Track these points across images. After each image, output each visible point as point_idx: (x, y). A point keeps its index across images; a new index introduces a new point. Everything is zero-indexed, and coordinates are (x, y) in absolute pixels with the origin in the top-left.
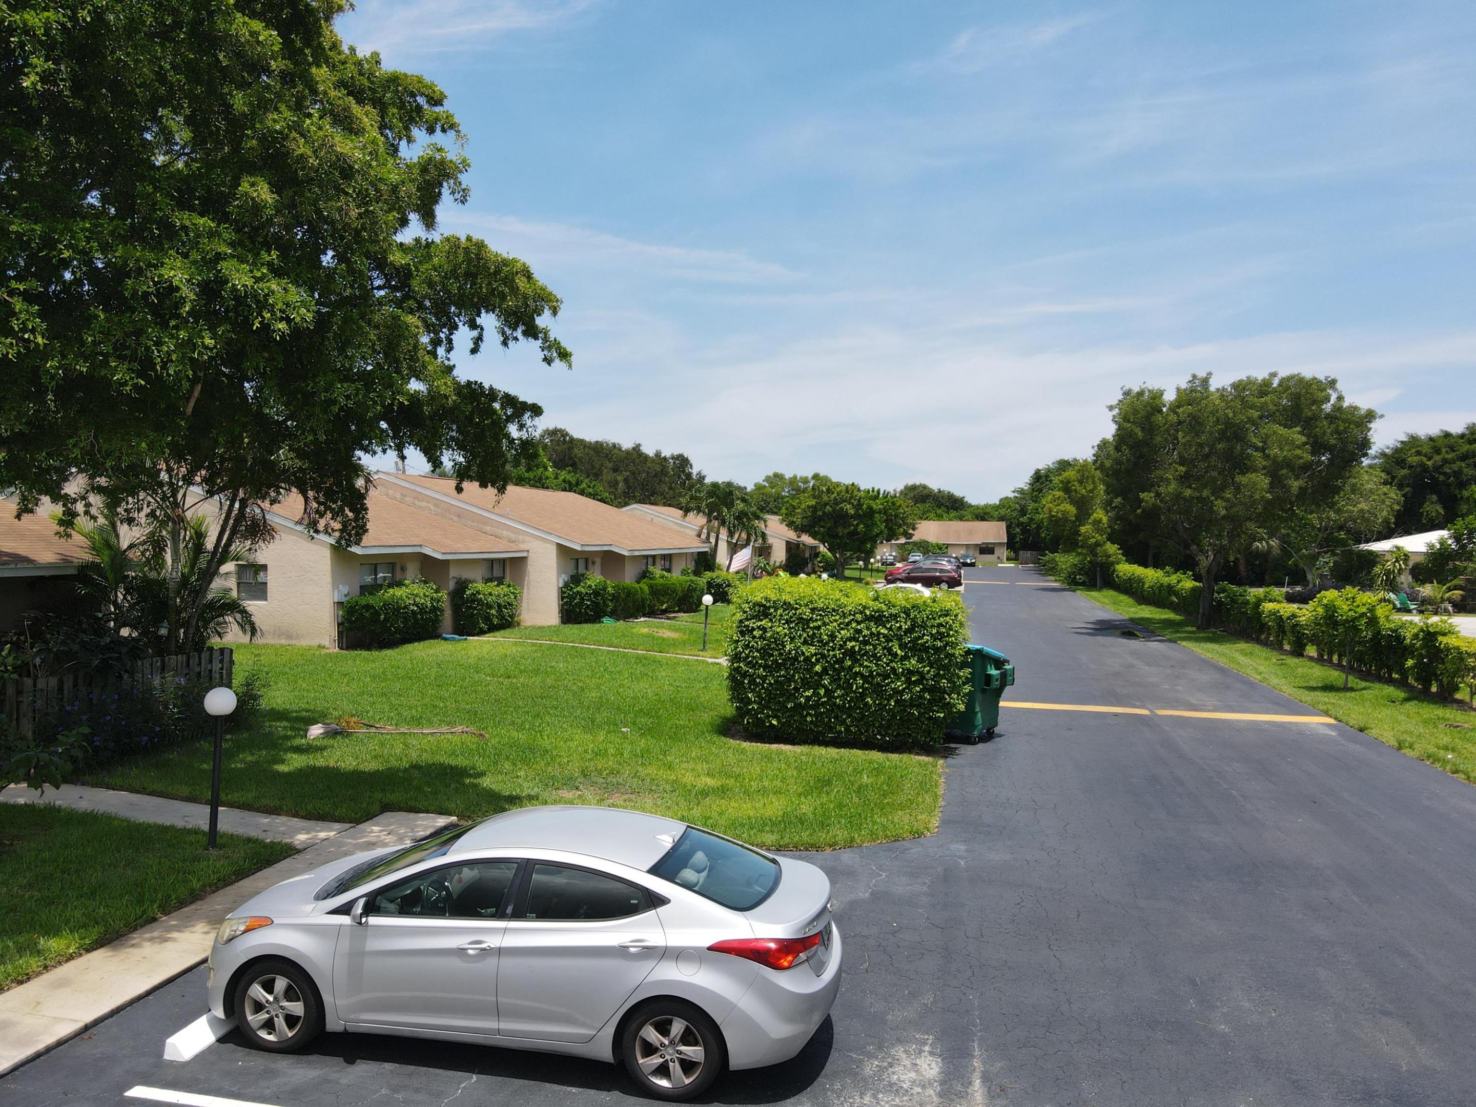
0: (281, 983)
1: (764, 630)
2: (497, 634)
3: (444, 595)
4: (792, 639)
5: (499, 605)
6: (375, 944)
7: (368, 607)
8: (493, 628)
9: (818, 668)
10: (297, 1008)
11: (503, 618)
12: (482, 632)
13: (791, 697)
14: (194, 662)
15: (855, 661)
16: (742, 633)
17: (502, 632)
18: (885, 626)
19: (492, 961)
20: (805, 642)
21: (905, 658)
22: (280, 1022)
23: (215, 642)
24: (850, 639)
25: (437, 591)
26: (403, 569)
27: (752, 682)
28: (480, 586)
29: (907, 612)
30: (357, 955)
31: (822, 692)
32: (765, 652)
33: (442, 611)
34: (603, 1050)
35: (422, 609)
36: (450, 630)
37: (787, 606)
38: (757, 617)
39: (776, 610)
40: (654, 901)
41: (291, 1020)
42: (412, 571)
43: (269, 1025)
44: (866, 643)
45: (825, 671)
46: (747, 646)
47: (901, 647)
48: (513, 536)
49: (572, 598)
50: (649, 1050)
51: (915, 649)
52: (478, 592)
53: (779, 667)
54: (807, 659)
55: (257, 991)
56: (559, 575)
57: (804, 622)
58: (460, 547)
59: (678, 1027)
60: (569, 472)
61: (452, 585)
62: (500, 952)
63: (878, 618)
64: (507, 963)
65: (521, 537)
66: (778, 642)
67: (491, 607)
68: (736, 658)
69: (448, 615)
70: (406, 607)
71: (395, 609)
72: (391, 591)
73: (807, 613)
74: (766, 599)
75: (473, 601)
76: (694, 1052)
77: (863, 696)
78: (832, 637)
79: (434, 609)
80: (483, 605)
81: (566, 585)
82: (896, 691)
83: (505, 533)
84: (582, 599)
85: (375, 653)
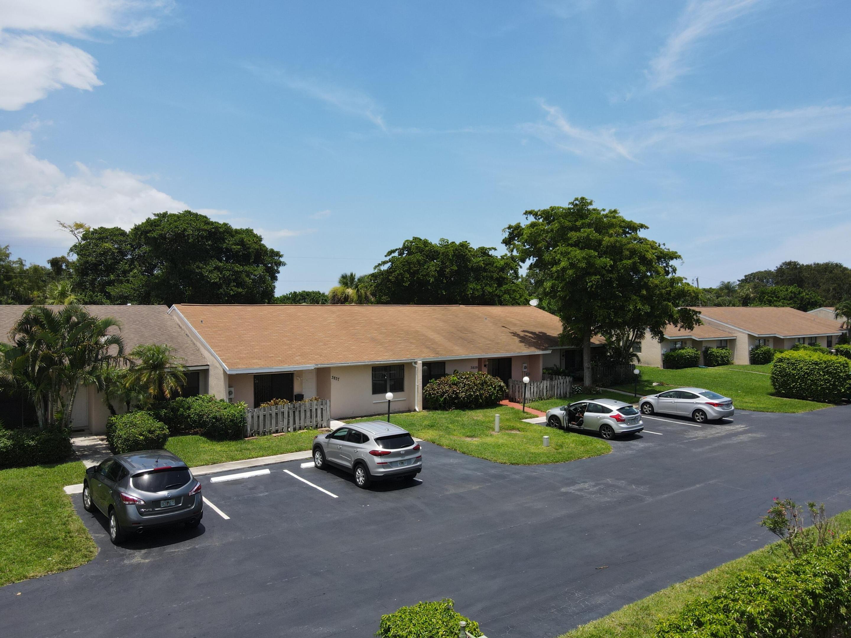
0: (648, 406)
1: (781, 366)
2: (721, 367)
3: (699, 352)
4: (789, 369)
5: (722, 357)
6: (660, 401)
7: (672, 356)
8: (719, 365)
9: (797, 377)
10: (650, 409)
11: (724, 361)
12: (714, 366)
13: (789, 385)
14: (627, 367)
15: (808, 376)
16: (775, 367)
17: (722, 366)
18: (818, 366)
19: (676, 403)
20: (793, 369)
21: (824, 375)
22: (648, 411)
23: (631, 363)
24: (806, 369)
25: (697, 351)
26: (685, 343)
27: (777, 380)
28: (715, 350)
29: (825, 362)
30: (658, 403)
31: (798, 384)
32: (780, 372)
33: (699, 358)
34: (691, 416)
35: (691, 357)
36: (703, 364)
37: (788, 359)
38: (779, 362)
39: (785, 360)
40: (698, 397)
41: (650, 411)
42: (689, 344)
43: (647, 411)
44: (812, 371)
45: (799, 378)
46: (775, 370)
47: (823, 372)
48: (730, 331)
49: (754, 355)
50: (697, 416)
51: (828, 373)
52: (713, 352)
53: (785, 376)
54: (793, 374)
55: (645, 406)
56: (749, 346)
57: (793, 364)
58: (706, 336)
59: (701, 413)
60: (795, 287)
61: (703, 349)
62: (677, 402)
63: (816, 364)
64: (678, 404)
65: (733, 332)
66: (784, 369)
67: (718, 357)
68: (773, 373)
69: (702, 360)
70: (685, 356)
71: (681, 357)
72: (680, 351)
73: (793, 361)
74: (782, 357)
75: (711, 355)
76: (703, 417)
77: (811, 385)
78: (802, 368)
79: (695, 357)
80: (715, 356)
81: (752, 350)
82: (821, 385)
83: (727, 330)
84: (759, 355)
85: (674, 370)
